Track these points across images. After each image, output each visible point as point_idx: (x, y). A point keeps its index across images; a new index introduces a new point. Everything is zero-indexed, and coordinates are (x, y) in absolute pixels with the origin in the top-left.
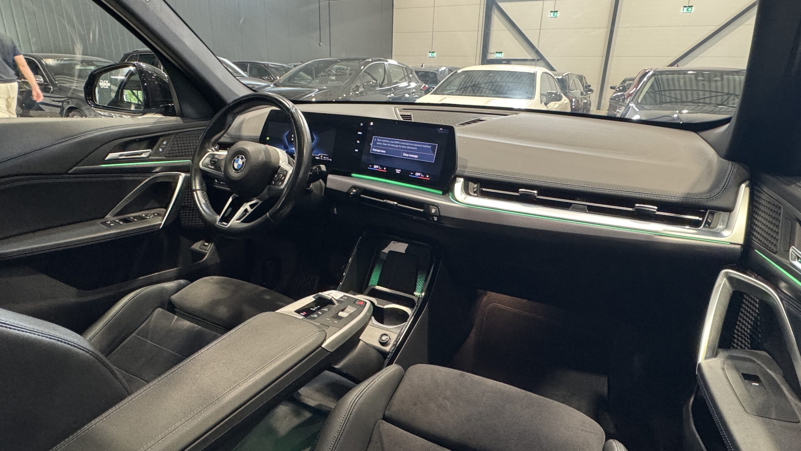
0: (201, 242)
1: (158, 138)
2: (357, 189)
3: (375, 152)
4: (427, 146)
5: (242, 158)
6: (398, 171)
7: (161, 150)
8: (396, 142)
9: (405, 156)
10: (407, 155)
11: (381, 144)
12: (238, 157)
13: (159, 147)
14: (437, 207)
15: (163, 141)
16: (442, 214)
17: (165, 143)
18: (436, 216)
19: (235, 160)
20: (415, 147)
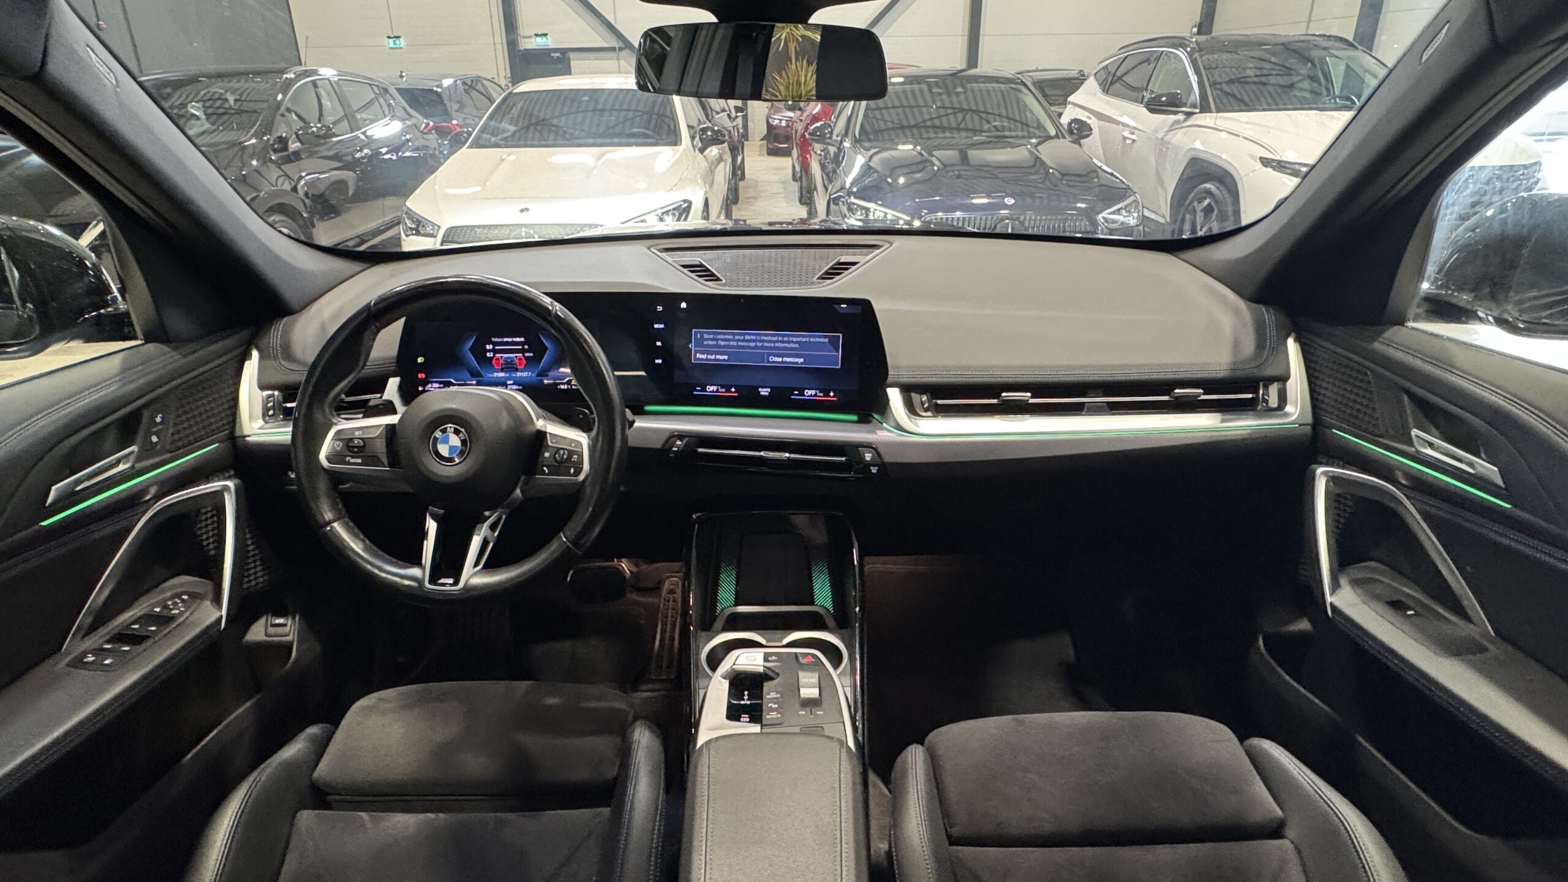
0: (262, 621)
1: (137, 413)
2: (686, 440)
3: (702, 359)
4: (820, 338)
5: (457, 432)
6: (764, 392)
7: (154, 439)
8: (747, 337)
9: (773, 362)
10: (780, 360)
11: (714, 343)
12: (444, 431)
13: (149, 434)
14: (875, 449)
15: (153, 418)
16: (887, 459)
17: (158, 420)
18: (874, 465)
19: (436, 439)
20: (793, 342)
